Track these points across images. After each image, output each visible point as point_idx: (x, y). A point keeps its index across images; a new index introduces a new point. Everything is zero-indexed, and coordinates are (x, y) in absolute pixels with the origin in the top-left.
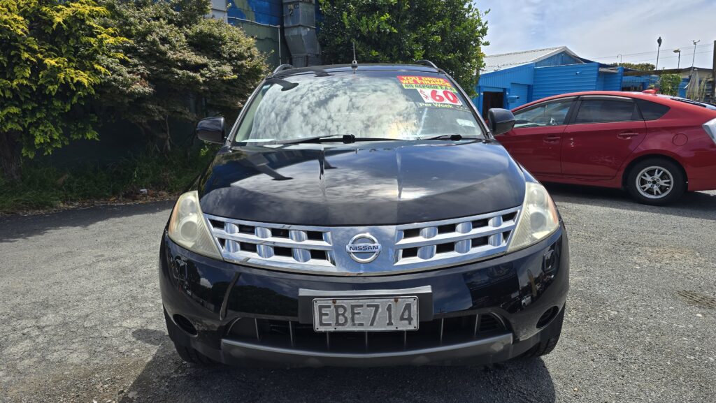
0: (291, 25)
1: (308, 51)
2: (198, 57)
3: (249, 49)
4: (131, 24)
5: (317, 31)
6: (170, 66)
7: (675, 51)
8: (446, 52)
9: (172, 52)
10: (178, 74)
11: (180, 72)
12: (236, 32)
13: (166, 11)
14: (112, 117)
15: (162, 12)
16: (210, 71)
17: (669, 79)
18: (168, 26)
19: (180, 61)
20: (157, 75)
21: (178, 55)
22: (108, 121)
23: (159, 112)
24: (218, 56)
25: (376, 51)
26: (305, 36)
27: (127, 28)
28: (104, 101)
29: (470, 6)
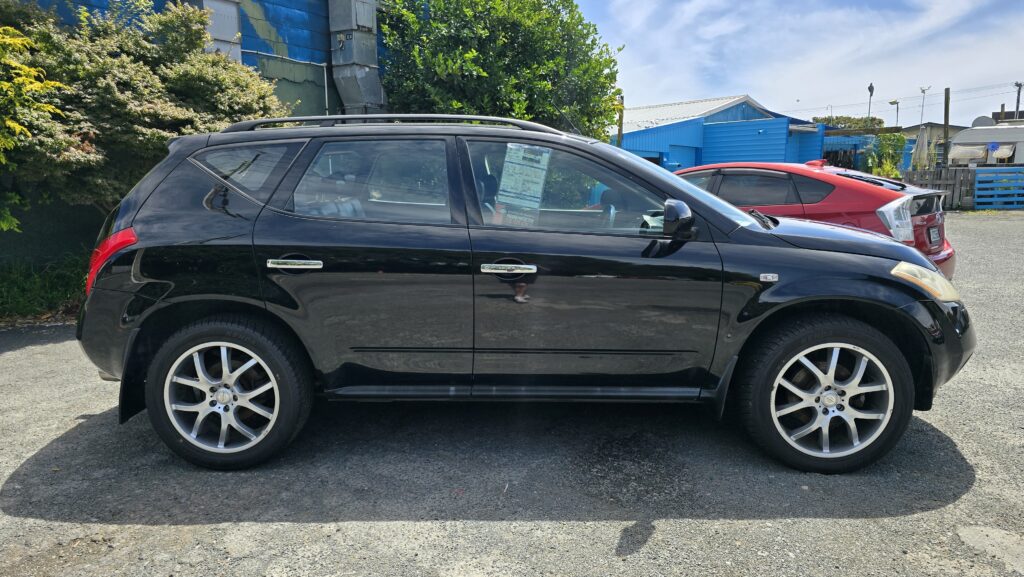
0: (341, 62)
1: (367, 100)
2: (179, 109)
3: (262, 97)
4: (77, 62)
5: (381, 72)
6: (133, 123)
7: (892, 103)
8: (560, 103)
9: (137, 103)
10: (144, 135)
11: (148, 132)
12: (246, 74)
13: (137, 44)
14: (45, 196)
15: (130, 44)
16: (197, 129)
17: (890, 140)
18: (133, 65)
19: (149, 115)
20: (111, 135)
21: (146, 107)
22: (40, 202)
23: (115, 189)
24: (213, 108)
25: (460, 101)
26: (362, 78)
27: (72, 67)
28: (23, 173)
29: (594, 42)
